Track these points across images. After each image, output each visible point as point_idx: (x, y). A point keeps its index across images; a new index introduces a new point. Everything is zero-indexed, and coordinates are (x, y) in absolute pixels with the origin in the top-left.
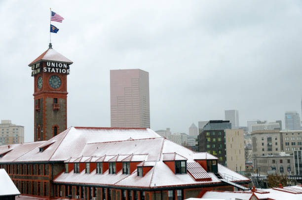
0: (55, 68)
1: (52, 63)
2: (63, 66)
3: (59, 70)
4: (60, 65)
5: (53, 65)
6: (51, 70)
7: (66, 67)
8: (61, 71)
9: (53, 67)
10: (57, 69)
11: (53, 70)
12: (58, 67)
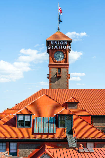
0: (57, 45)
1: (55, 42)
2: (64, 43)
3: (60, 47)
4: (62, 43)
5: (56, 43)
6: (54, 47)
7: (66, 44)
8: (63, 47)
9: (56, 45)
10: (59, 46)
11: (56, 47)
12: (60, 45)
